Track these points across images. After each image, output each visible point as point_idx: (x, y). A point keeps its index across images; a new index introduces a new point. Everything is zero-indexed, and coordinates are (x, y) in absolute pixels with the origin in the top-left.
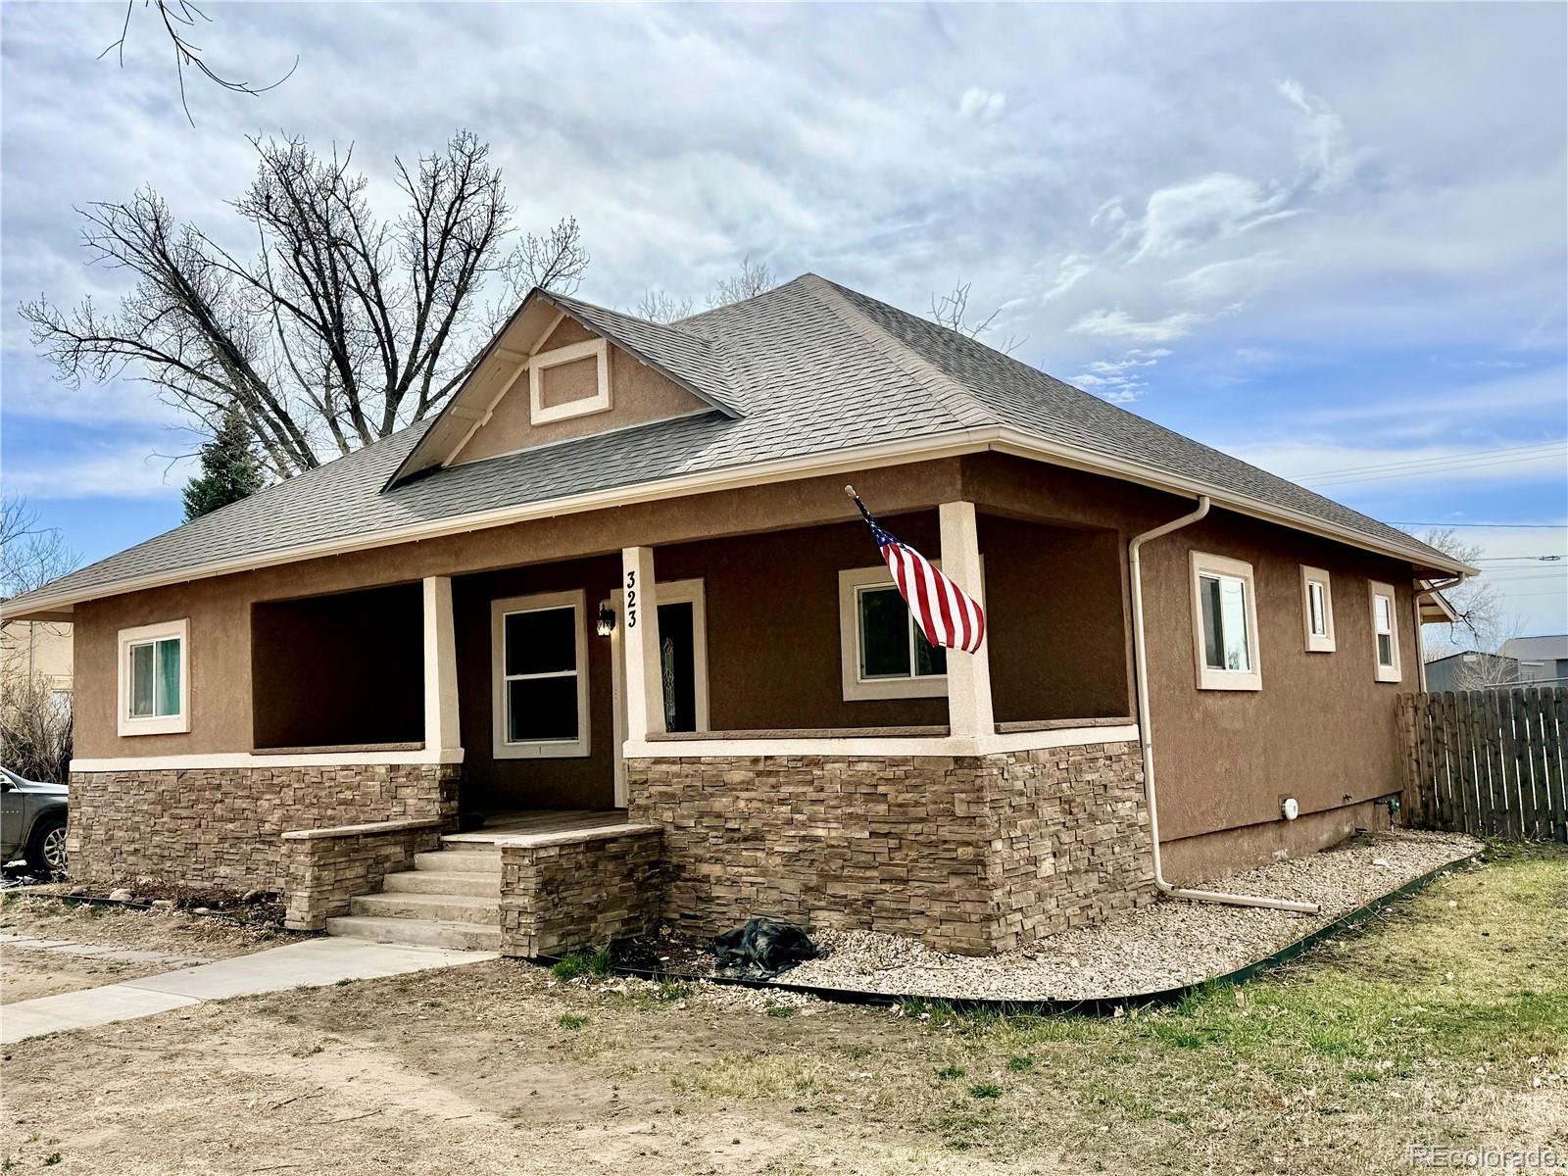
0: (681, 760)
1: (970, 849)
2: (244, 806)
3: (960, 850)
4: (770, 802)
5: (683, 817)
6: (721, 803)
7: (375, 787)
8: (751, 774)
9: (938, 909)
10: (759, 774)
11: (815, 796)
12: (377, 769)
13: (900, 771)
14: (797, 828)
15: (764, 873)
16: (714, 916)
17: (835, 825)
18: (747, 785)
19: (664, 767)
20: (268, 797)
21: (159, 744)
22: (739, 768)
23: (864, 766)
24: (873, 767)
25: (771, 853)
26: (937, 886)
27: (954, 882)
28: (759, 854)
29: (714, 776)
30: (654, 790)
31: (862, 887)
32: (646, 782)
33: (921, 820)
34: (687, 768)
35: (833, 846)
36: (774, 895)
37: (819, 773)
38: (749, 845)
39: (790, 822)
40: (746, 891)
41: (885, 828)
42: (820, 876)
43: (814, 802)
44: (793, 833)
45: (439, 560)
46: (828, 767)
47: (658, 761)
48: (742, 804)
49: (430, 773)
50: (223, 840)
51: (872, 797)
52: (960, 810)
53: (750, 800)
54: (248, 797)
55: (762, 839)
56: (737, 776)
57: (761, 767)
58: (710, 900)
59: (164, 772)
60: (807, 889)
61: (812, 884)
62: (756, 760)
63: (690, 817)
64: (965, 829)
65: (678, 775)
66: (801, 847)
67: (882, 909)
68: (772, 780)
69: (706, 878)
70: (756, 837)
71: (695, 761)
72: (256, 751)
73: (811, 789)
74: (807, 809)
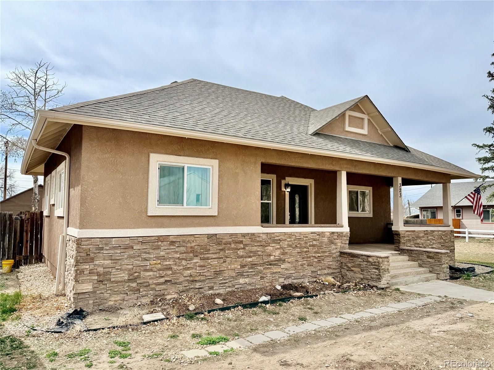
2: (258, 250)
4: (427, 240)
5: (412, 245)
6: (419, 241)
7: (325, 240)
10: (425, 234)
11: (433, 239)
12: (326, 233)
17: (436, 245)
18: (423, 237)
19: (408, 233)
20: (273, 245)
22: (422, 233)
24: (441, 233)
29: (417, 235)
33: (447, 242)
37: (434, 234)
39: (430, 245)
41: (443, 245)
45: (348, 166)
46: (435, 232)
47: (407, 231)
48: (422, 241)
49: (346, 235)
51: (441, 238)
54: (261, 246)
56: (422, 235)
59: (196, 236)
62: (424, 231)
65: (411, 235)
71: (414, 231)
72: (262, 225)
73: (433, 237)
74: (432, 241)
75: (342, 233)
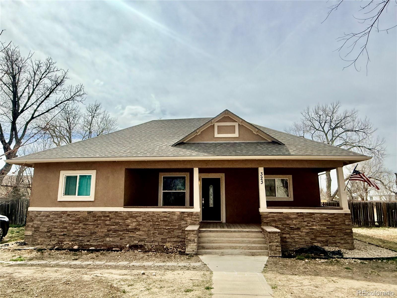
0: (277, 213)
1: (349, 230)
2: (120, 221)
3: (347, 231)
4: (302, 222)
5: (278, 225)
6: (288, 222)
7: (176, 217)
8: (297, 216)
9: (342, 242)
10: (299, 216)
11: (313, 220)
12: (176, 213)
13: (333, 216)
14: (309, 227)
15: (301, 236)
16: (288, 245)
17: (318, 226)
18: (296, 218)
19: (272, 214)
20: (131, 219)
21: (78, 204)
23: (324, 215)
24: (327, 215)
25: (302, 232)
26: (342, 237)
27: (345, 236)
28: (299, 232)
29: (287, 216)
30: (269, 219)
31: (326, 238)
32: (267, 217)
33: (338, 225)
34: (278, 215)
35: (318, 230)
36: (303, 240)
37: (314, 216)
38: (296, 230)
39: (307, 226)
40: (296, 240)
41: (330, 227)
42: (315, 236)
43: (312, 222)
44: (308, 228)
46: (316, 215)
48: (294, 222)
50: (108, 231)
51: (327, 221)
52: (347, 223)
53: (296, 221)
54: (122, 219)
55: (300, 229)
56: (293, 216)
57: (299, 214)
58: (287, 242)
59: (81, 212)
60: (312, 239)
61: (313, 238)
62: (298, 213)
63: (280, 225)
64: (348, 227)
65: (276, 216)
66: (310, 230)
67: (330, 242)
68: (302, 217)
69: (285, 238)
70: (298, 229)
72: (124, 207)
73: (312, 219)
74: (311, 223)
75: (192, 213)
